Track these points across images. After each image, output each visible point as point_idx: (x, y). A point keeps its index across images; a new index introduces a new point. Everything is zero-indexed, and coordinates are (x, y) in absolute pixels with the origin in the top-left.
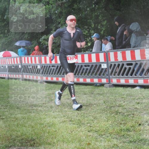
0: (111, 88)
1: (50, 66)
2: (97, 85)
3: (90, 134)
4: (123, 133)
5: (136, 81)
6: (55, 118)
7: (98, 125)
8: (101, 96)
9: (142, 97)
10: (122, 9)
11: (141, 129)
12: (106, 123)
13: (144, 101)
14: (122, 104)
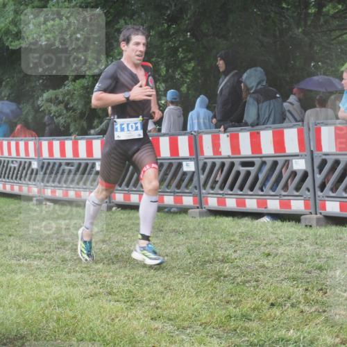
0: (205, 218)
1: (60, 165)
2: (172, 210)
3: (156, 326)
4: (233, 324)
5: (262, 203)
6: (74, 286)
7: (174, 305)
8: (181, 237)
9: (277, 241)
10: (231, 34)
11: (275, 315)
12: (194, 300)
13: (281, 250)
14: (229, 257)
